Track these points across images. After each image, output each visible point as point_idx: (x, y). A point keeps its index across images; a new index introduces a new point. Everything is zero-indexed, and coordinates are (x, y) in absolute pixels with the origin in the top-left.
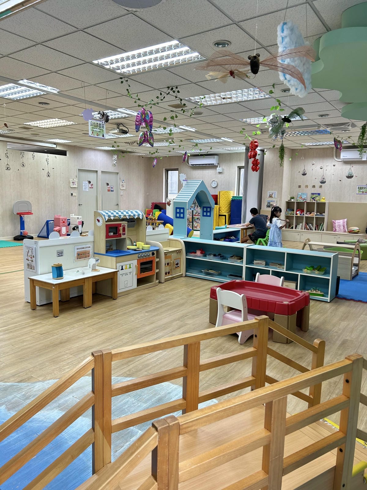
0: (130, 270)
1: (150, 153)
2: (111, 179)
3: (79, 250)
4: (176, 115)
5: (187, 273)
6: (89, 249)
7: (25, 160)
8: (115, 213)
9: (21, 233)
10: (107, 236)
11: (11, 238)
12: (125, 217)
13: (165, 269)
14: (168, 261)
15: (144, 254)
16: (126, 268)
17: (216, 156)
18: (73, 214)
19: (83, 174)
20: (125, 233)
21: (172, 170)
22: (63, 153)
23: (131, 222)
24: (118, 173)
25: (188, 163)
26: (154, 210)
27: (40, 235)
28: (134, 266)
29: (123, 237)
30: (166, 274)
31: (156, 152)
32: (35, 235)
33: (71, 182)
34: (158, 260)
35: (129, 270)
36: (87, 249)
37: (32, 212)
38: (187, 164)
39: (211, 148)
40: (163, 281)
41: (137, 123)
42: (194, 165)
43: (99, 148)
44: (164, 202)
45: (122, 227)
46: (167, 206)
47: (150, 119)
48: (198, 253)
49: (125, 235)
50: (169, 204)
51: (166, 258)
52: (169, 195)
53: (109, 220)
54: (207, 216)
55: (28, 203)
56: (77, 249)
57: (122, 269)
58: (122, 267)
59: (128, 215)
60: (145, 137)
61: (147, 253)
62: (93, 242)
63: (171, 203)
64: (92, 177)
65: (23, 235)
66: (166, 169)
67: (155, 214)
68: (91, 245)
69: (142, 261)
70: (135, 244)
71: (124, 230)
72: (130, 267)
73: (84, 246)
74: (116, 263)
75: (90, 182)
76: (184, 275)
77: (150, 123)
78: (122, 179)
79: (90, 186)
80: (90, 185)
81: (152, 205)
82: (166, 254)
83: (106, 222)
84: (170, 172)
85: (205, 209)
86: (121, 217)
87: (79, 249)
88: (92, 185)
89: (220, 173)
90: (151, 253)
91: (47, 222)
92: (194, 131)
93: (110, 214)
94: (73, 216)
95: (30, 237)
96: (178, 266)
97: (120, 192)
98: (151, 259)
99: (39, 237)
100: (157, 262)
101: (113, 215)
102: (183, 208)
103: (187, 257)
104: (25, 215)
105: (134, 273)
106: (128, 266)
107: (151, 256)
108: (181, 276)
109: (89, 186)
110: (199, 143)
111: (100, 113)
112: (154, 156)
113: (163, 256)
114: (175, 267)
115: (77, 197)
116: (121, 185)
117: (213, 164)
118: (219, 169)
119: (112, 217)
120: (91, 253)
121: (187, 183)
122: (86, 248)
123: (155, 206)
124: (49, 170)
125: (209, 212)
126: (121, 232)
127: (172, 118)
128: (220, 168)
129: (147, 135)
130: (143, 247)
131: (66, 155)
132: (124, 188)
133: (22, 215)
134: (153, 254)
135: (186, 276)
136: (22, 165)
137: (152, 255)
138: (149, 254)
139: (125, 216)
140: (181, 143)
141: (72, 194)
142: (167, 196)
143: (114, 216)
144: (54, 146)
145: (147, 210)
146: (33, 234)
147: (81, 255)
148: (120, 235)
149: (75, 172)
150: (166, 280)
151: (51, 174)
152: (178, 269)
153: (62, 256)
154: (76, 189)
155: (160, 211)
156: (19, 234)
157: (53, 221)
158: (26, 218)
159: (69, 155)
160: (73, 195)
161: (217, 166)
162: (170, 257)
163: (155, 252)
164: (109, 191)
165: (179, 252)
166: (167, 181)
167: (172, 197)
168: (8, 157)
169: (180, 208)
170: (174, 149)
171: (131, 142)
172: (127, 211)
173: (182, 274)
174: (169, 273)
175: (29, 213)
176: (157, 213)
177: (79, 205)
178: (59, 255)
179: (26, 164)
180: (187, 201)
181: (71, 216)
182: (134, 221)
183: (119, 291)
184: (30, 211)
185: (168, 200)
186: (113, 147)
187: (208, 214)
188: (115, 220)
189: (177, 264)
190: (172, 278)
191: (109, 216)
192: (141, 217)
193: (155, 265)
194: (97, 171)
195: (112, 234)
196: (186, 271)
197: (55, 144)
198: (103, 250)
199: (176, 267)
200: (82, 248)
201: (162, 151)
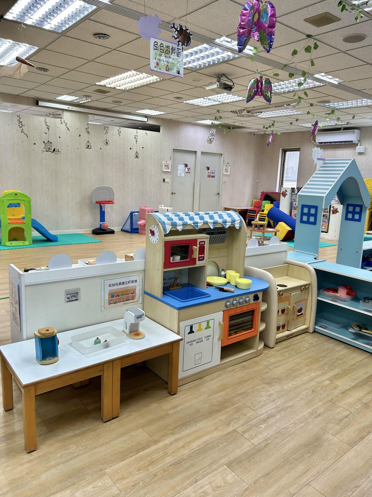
0: (209, 332)
1: (264, 127)
2: (212, 162)
3: (112, 288)
4: (315, 44)
5: (316, 327)
6: (134, 284)
7: (109, 137)
8: (187, 217)
9: (101, 225)
10: (167, 264)
11: (89, 230)
12: (205, 227)
13: (278, 321)
14: (284, 305)
15: (237, 299)
16: (200, 329)
17: (356, 131)
18: (163, 205)
19: (179, 156)
20: (203, 257)
21: (291, 151)
22: (156, 129)
23: (219, 233)
24: (222, 154)
25: (315, 142)
26: (264, 202)
27: (124, 229)
28: (217, 324)
29: (199, 264)
30: (278, 328)
31: (273, 125)
32: (116, 229)
33: (164, 165)
34: (264, 307)
35: (205, 333)
36: (131, 285)
37: (115, 201)
38: (313, 142)
39: (353, 117)
40: (272, 343)
41: (241, 31)
42: (322, 143)
43: (200, 122)
44: (277, 191)
45: (198, 246)
46: (282, 197)
47: (270, 20)
48: (342, 293)
49: (203, 259)
50: (284, 195)
51: (280, 300)
52: (284, 183)
53: (174, 232)
54: (353, 219)
55: (110, 190)
56: (110, 286)
57: (191, 332)
58: (191, 327)
59: (212, 221)
60: (257, 86)
61: (244, 297)
62: (143, 272)
63: (287, 193)
64: (189, 159)
65: (102, 228)
66: (283, 149)
67: (264, 207)
68: (139, 278)
69: (232, 313)
70: (223, 273)
71: (202, 250)
72: (208, 327)
73: (124, 280)
74: (179, 321)
75: (186, 166)
76: (311, 330)
77: (270, 30)
78: (226, 161)
79: (187, 171)
80: (187, 169)
81: (261, 196)
82: (280, 293)
83: (166, 235)
84: (287, 153)
85: (351, 209)
86: (197, 226)
87: (113, 285)
88: (189, 169)
89: (360, 154)
90: (252, 296)
91: (132, 214)
92: (336, 83)
93: (176, 219)
94: (163, 207)
95: (111, 230)
96: (302, 314)
97: (223, 179)
98: (250, 308)
99: (122, 230)
100: (263, 313)
101: (181, 222)
102: (316, 208)
103: (319, 298)
104: (106, 205)
105: (217, 336)
106: (204, 325)
107: (252, 301)
108: (305, 331)
109: (185, 170)
110: (337, 109)
111: (174, 27)
112: (269, 131)
113: (274, 297)
114: (296, 315)
115: (170, 184)
116: (224, 169)
117: (352, 141)
118: (359, 149)
119: (180, 225)
120: (138, 292)
121: (324, 163)
122: (129, 282)
123: (265, 196)
124: (138, 149)
125: (357, 213)
126: (196, 255)
127: (308, 49)
128: (361, 147)
129: (262, 84)
130: (237, 283)
131: (160, 132)
132: (228, 173)
133: (102, 204)
134: (256, 298)
135: (315, 332)
136: (105, 143)
137: (254, 300)
138: (247, 299)
139: (206, 223)
140: (312, 110)
141: (164, 180)
142: (282, 184)
143: (183, 225)
144: (145, 120)
145: (255, 202)
146: (116, 227)
147: (118, 296)
148: (194, 261)
149: (168, 153)
150: (279, 341)
151: (140, 155)
152: (301, 319)
153: (77, 300)
154: (170, 174)
155: (272, 203)
156: (99, 227)
157: (138, 212)
158: (107, 208)
159: (163, 132)
160: (166, 181)
161: (357, 145)
162: (288, 299)
163: (260, 295)
164: (209, 176)
165: (304, 288)
166: (284, 164)
167: (289, 185)
168: (89, 132)
169: (310, 207)
170: (297, 120)
171: (239, 111)
172: (211, 213)
173: (307, 328)
174: (283, 327)
175: (110, 202)
176: (267, 206)
177: (172, 193)
178: (71, 299)
179: (110, 143)
180: (325, 195)
181: (160, 207)
182: (224, 233)
183: (181, 375)
184: (112, 200)
185: (283, 190)
186: (216, 119)
187: (357, 217)
188: (184, 232)
189: (300, 310)
190: (288, 337)
191: (174, 225)
192: (237, 226)
193: (258, 317)
194: (195, 152)
195: (178, 258)
196: (316, 324)
197: (146, 116)
198: (157, 289)
199: (298, 316)
200: (120, 284)
201: (282, 124)
